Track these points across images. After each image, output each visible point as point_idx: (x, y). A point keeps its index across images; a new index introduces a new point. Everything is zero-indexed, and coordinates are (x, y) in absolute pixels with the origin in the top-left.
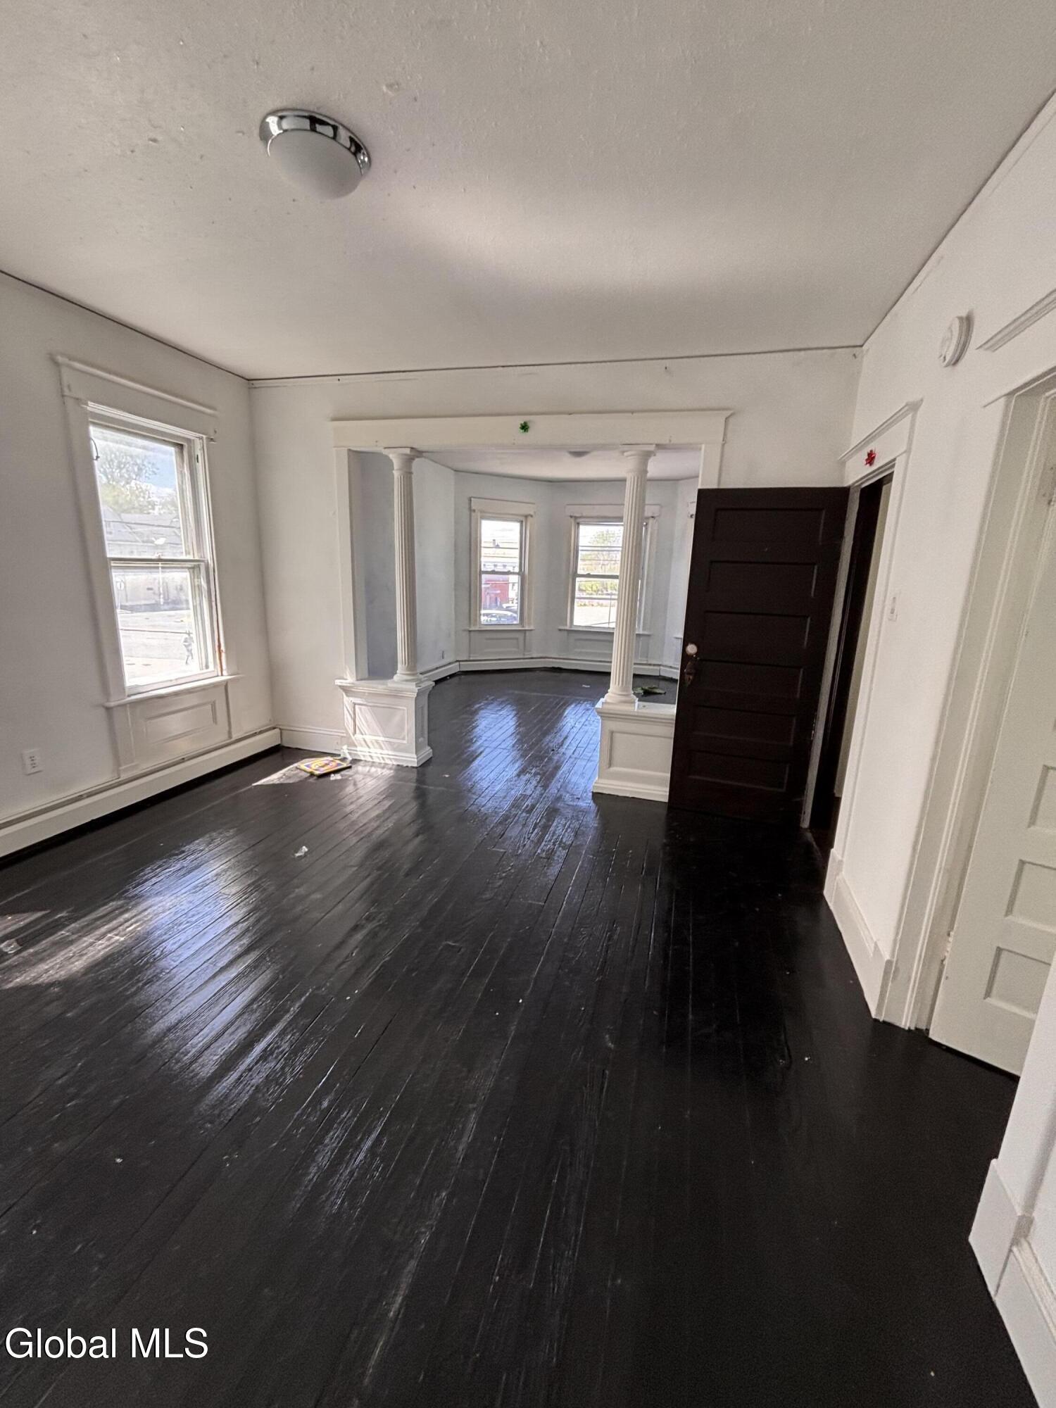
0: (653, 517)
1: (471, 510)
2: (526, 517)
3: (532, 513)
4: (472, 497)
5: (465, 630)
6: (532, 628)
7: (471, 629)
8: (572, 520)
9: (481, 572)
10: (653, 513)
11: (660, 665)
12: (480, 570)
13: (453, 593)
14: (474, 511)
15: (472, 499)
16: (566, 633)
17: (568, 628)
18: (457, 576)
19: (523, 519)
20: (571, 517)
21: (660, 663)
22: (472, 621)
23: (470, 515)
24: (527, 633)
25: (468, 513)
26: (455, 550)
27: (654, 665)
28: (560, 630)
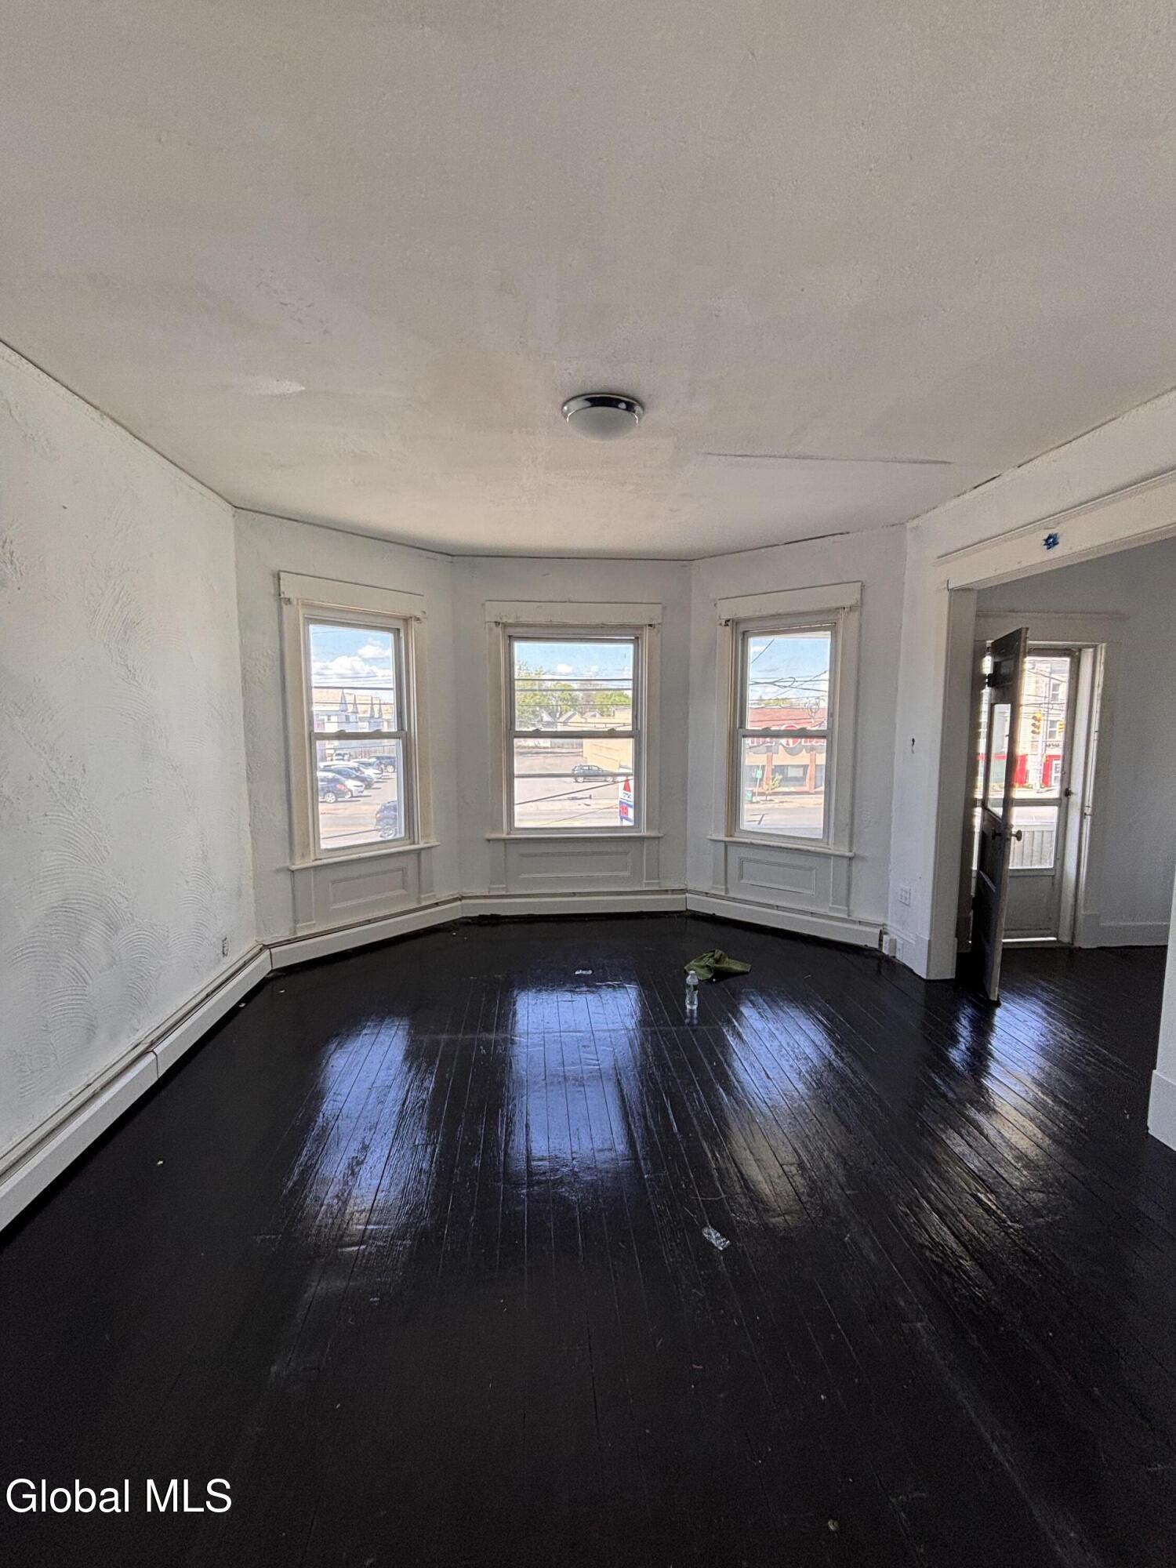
0: (650, 625)
1: (281, 599)
2: (406, 620)
3: (419, 614)
4: (280, 571)
5: (279, 871)
6: (433, 842)
7: (294, 868)
8: (499, 631)
9: (314, 737)
10: (652, 619)
11: (683, 891)
12: (311, 732)
13: (244, 788)
14: (289, 601)
15: (282, 575)
16: (502, 845)
17: (504, 836)
18: (252, 752)
19: (400, 625)
20: (497, 623)
21: (683, 887)
22: (297, 848)
23: (280, 608)
24: (423, 854)
25: (275, 605)
26: (246, 691)
27: (673, 891)
28: (489, 840)
